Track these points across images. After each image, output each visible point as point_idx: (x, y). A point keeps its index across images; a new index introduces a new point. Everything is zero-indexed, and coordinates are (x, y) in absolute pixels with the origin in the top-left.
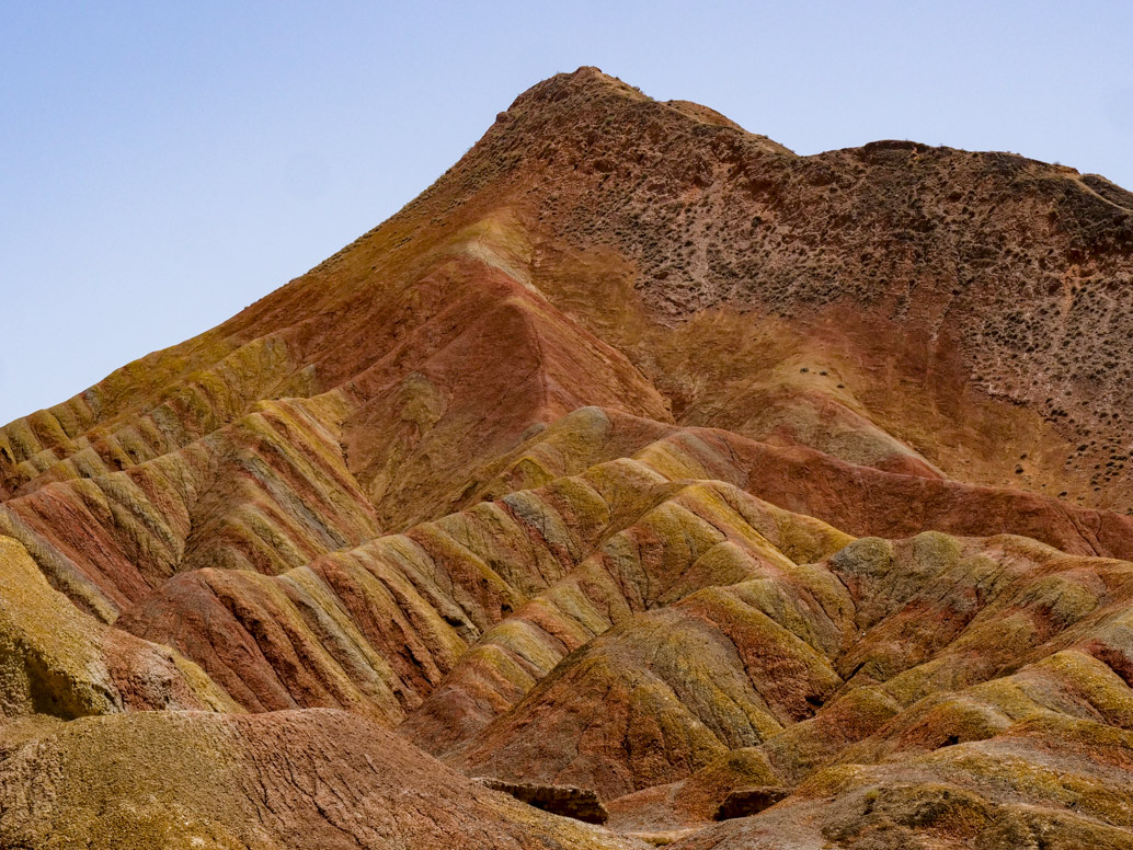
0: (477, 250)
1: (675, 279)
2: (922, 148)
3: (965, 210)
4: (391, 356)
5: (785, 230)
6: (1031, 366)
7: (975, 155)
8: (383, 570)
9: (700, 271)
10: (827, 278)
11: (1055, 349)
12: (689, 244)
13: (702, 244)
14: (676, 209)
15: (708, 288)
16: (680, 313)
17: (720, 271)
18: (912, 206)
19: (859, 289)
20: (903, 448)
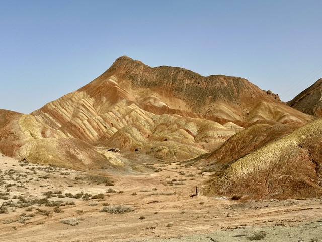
0: (110, 80)
1: (136, 83)
3: (173, 74)
4: (99, 93)
5: (150, 77)
6: (181, 94)
8: (97, 121)
9: (139, 82)
10: (155, 83)
11: (184, 92)
14: (136, 74)
15: (140, 85)
16: (137, 88)
17: (142, 82)
18: (166, 74)
19: (159, 84)
20: (165, 105)
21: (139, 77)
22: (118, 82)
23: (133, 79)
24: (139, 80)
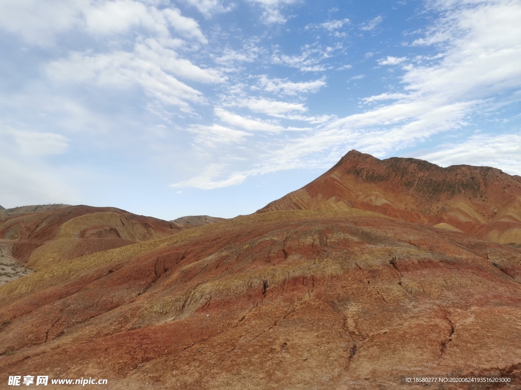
0: (333, 176)
1: (360, 178)
5: (377, 171)
6: (411, 189)
13: (365, 173)
15: (365, 180)
17: (367, 177)
18: (396, 166)
20: (387, 202)
21: (365, 171)
22: (340, 178)
23: (358, 174)
24: (365, 175)
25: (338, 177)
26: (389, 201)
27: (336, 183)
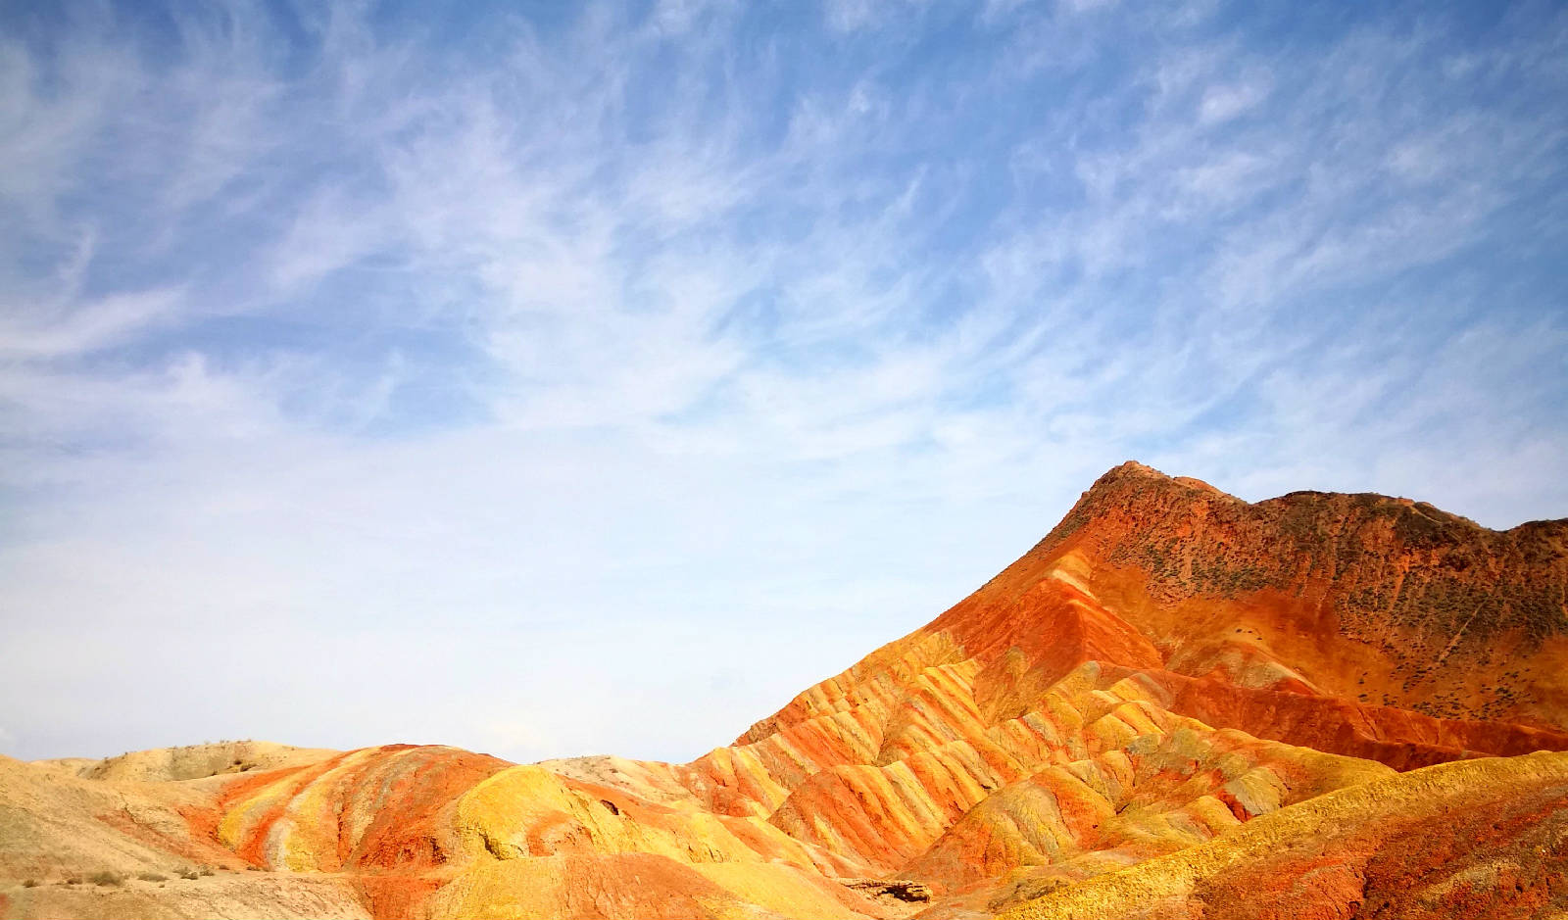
0: (1058, 574)
1: (1171, 581)
2: (1319, 493)
3: (1342, 529)
4: (1005, 638)
5: (1237, 548)
6: (1376, 620)
7: (1350, 495)
9: (1186, 574)
10: (1259, 575)
11: (1391, 609)
12: (1181, 560)
13: (1188, 560)
14: (1175, 541)
15: (1191, 586)
16: (1172, 601)
17: (1197, 573)
18: (1311, 529)
19: (1277, 580)
20: (1291, 674)
21: (1187, 550)
22: (1090, 583)
23: (1160, 563)
24: (1188, 567)
25: (1080, 578)
26: (1295, 668)
27: (1076, 602)
